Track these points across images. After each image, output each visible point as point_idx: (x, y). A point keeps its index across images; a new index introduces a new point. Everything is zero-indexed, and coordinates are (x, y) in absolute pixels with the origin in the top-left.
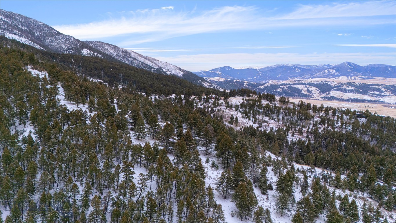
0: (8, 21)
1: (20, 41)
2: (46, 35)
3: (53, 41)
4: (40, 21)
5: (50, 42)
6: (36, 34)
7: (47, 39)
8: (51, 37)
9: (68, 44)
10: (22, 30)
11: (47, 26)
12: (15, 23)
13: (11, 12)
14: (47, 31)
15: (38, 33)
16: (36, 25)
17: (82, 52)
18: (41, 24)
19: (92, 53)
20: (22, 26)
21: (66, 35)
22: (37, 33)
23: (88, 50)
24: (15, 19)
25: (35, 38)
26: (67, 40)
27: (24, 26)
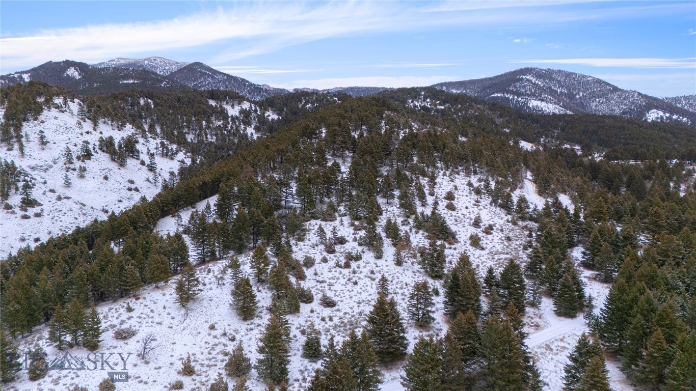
0: (540, 83)
1: (547, 109)
2: (593, 96)
3: (602, 103)
4: (588, 75)
5: (596, 107)
6: (578, 97)
7: (593, 102)
8: (601, 97)
9: (626, 105)
10: (556, 92)
11: (599, 81)
12: (550, 84)
13: (549, 69)
14: (597, 89)
15: (581, 94)
16: (580, 83)
17: (645, 116)
18: (589, 79)
19: (668, 115)
20: (559, 87)
21: (626, 91)
22: (579, 95)
23: (659, 112)
24: (551, 79)
25: (574, 103)
26: (625, 99)
27: (562, 86)
